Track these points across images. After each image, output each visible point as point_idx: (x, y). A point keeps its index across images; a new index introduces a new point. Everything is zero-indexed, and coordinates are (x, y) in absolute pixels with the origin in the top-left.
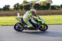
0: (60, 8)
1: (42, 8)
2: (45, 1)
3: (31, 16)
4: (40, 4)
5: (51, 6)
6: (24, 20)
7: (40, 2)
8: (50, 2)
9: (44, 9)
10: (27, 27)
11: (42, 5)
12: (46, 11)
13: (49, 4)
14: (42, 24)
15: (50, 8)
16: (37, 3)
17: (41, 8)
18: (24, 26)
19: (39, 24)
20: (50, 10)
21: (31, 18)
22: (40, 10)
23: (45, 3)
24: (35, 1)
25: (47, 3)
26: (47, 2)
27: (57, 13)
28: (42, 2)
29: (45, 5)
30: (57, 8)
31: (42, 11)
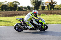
0: (27, 9)
1: (10, 9)
2: (12, 2)
3: (33, 17)
4: (7, 5)
5: (18, 8)
6: (26, 21)
7: (7, 3)
8: (17, 3)
9: (11, 10)
10: (28, 28)
11: (9, 6)
12: (13, 12)
13: (16, 6)
14: (43, 25)
15: (17, 9)
16: (4, 4)
17: (8, 9)
18: (25, 27)
19: (40, 25)
20: (18, 11)
21: (33, 19)
22: (7, 11)
23: (12, 4)
24: (2, 2)
25: (14, 5)
26: (14, 3)
27: (24, 14)
28: (9, 3)
29: (12, 6)
30: (24, 9)
31: (10, 12)
